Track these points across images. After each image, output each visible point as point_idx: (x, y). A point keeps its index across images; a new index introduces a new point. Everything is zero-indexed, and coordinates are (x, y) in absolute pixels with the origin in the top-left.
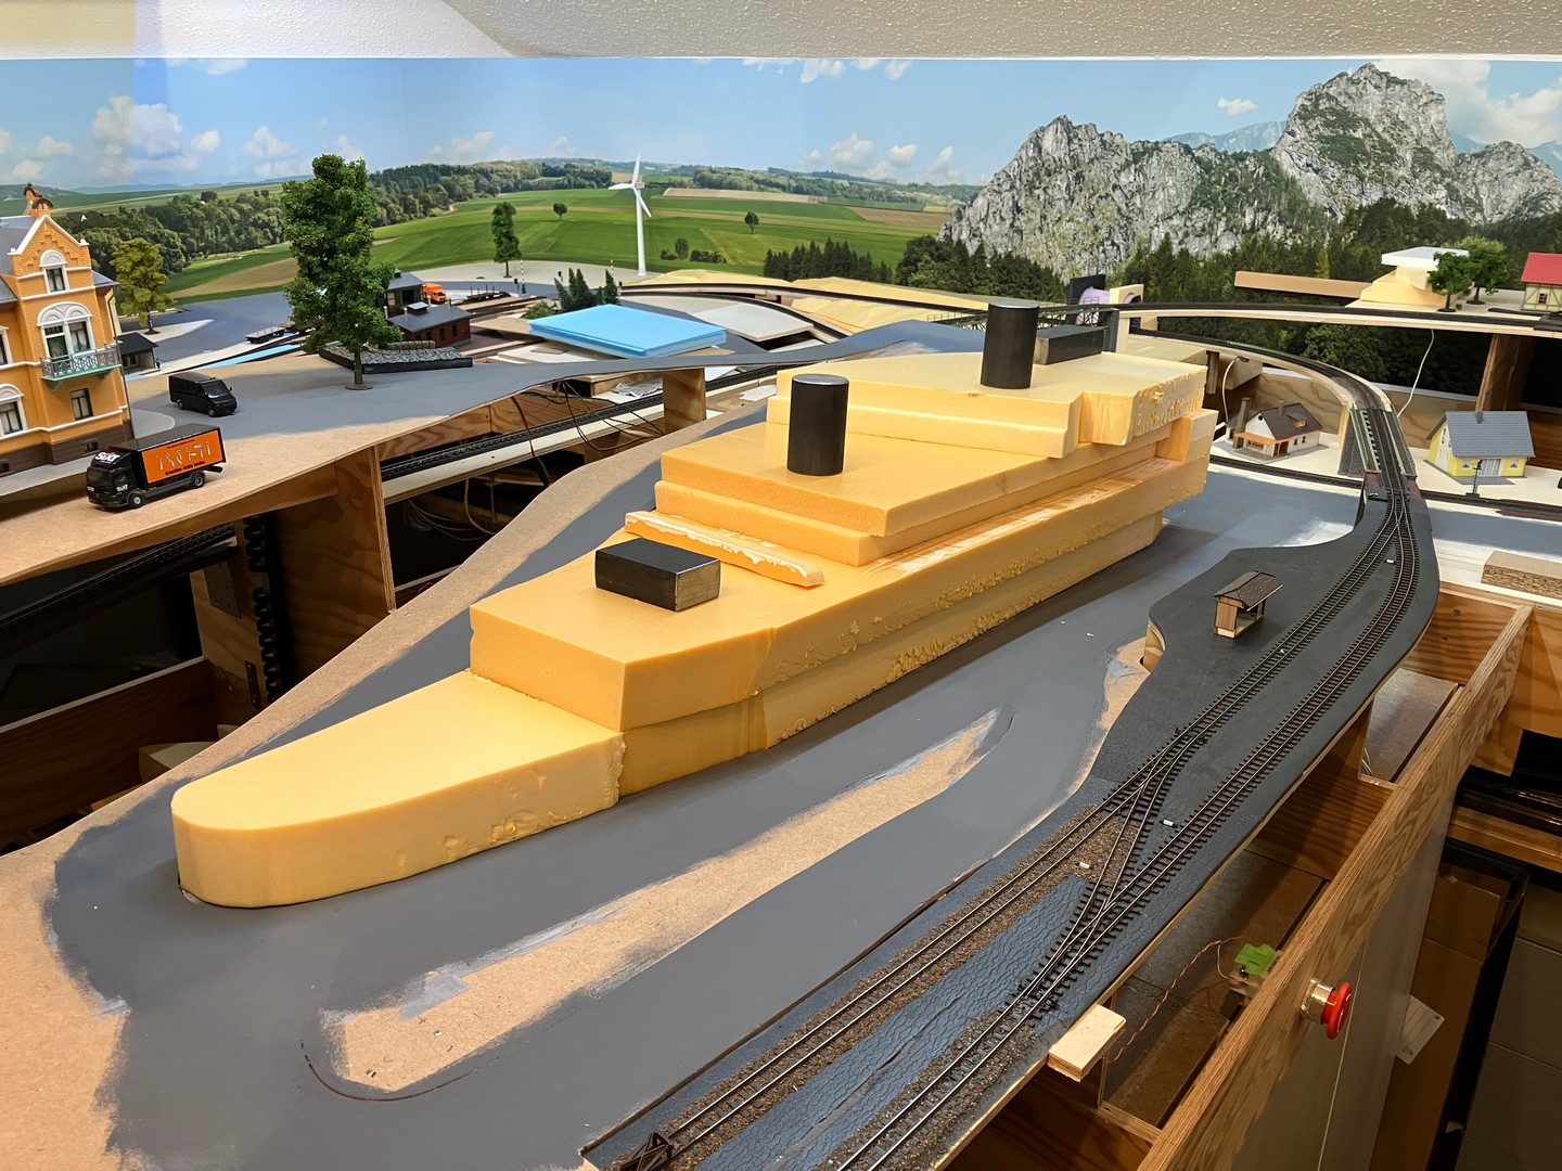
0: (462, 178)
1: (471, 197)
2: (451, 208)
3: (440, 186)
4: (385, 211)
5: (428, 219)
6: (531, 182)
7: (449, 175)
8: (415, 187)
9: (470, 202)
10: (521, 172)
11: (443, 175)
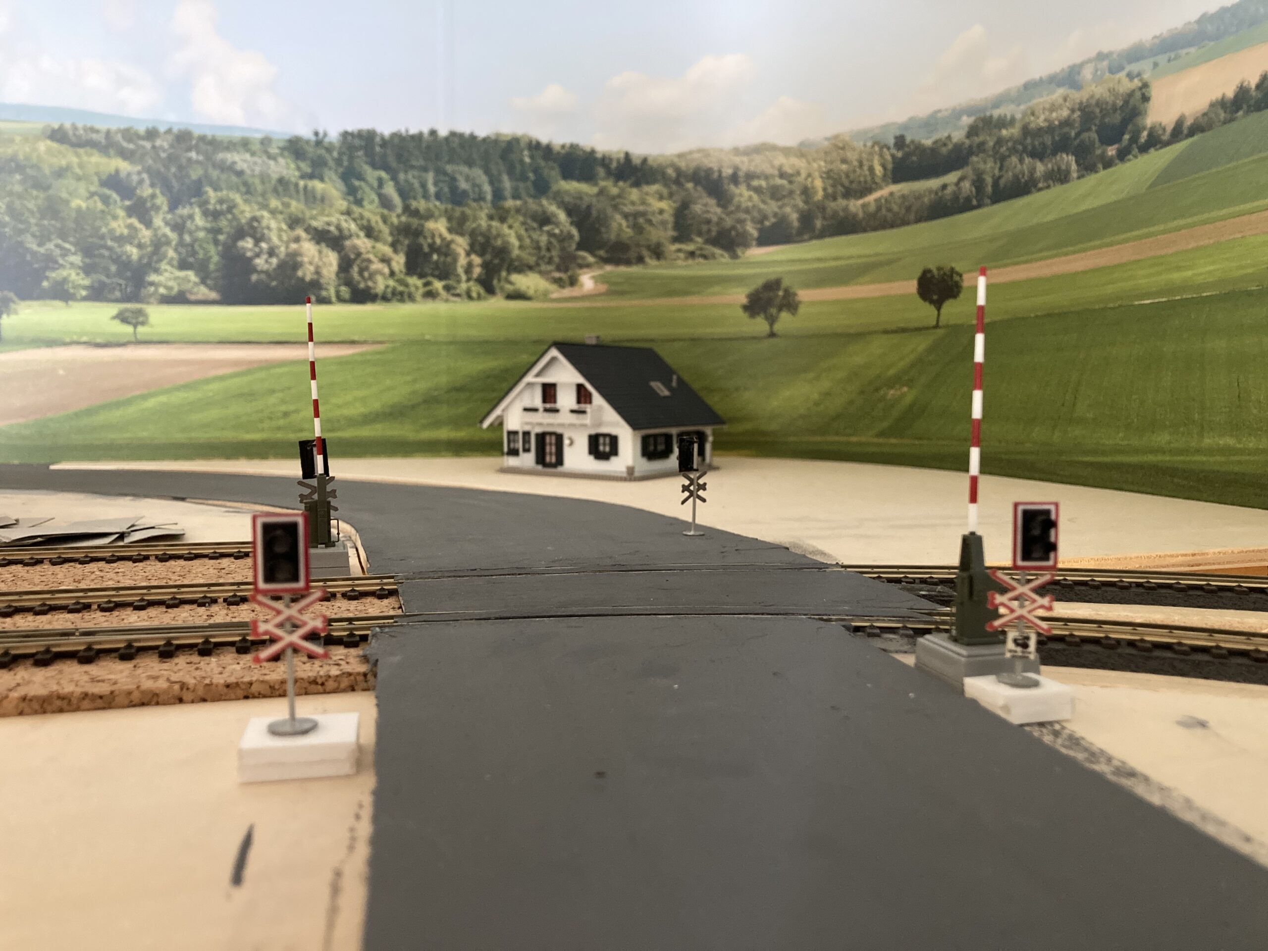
0: (634, 194)
1: (658, 253)
2: (587, 281)
3: (553, 208)
4: (332, 259)
5: (497, 304)
6: (855, 205)
7: (588, 176)
8: (457, 197)
9: (653, 268)
10: (828, 175)
11: (567, 175)
